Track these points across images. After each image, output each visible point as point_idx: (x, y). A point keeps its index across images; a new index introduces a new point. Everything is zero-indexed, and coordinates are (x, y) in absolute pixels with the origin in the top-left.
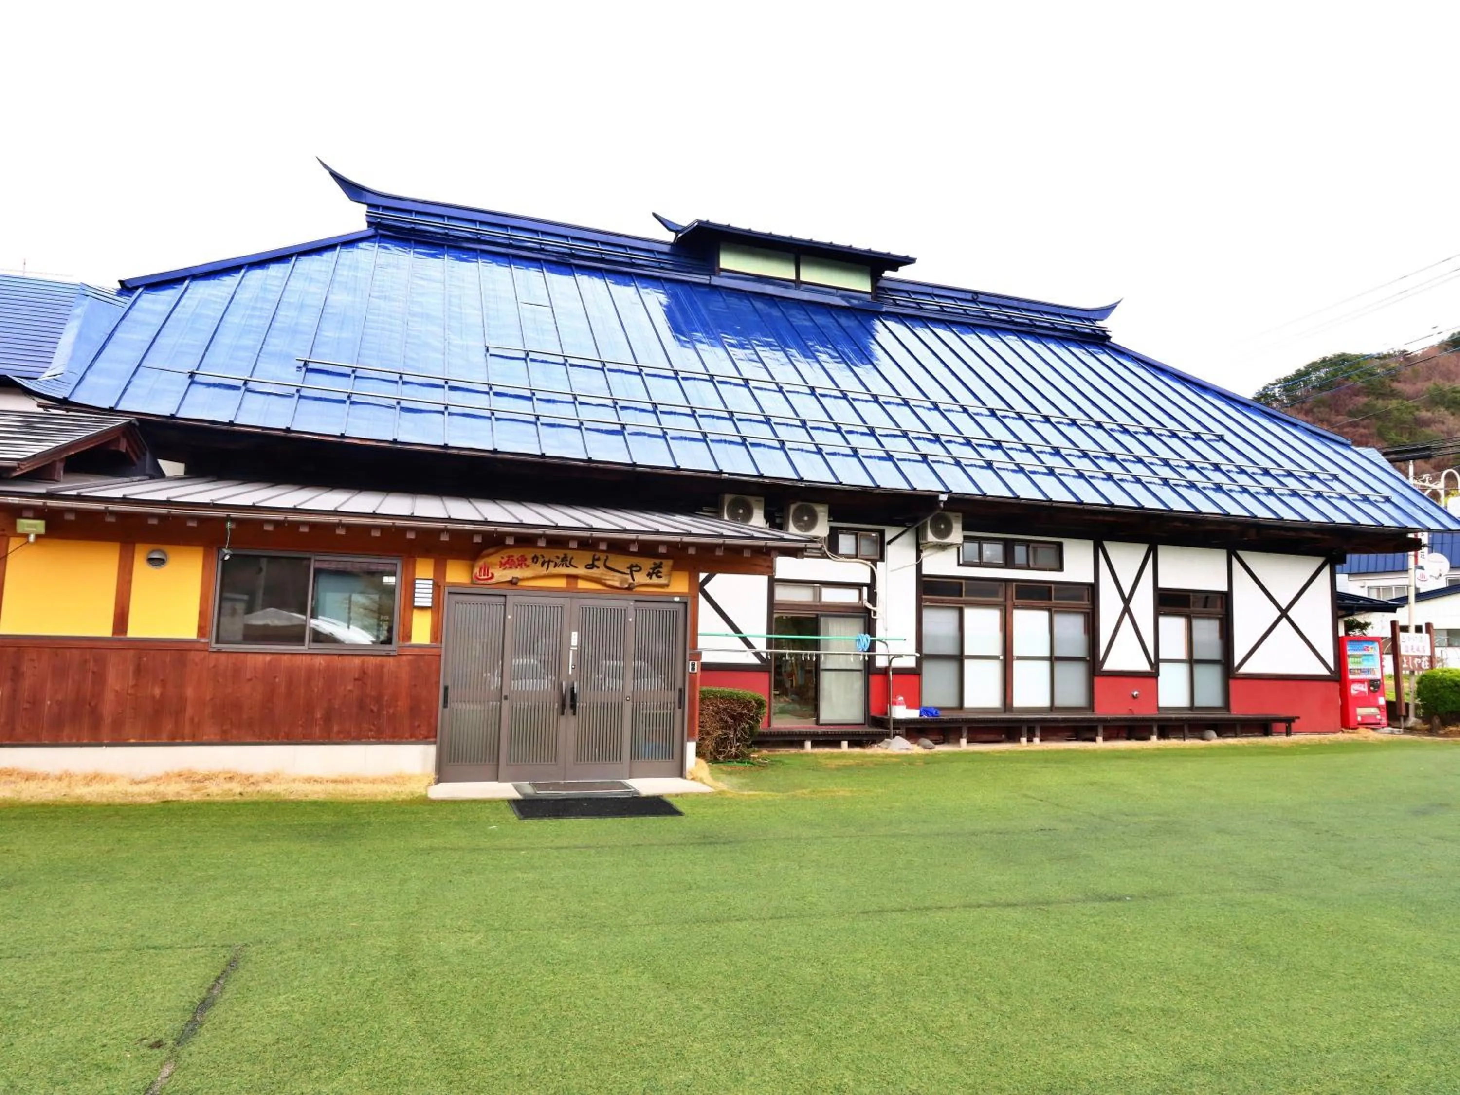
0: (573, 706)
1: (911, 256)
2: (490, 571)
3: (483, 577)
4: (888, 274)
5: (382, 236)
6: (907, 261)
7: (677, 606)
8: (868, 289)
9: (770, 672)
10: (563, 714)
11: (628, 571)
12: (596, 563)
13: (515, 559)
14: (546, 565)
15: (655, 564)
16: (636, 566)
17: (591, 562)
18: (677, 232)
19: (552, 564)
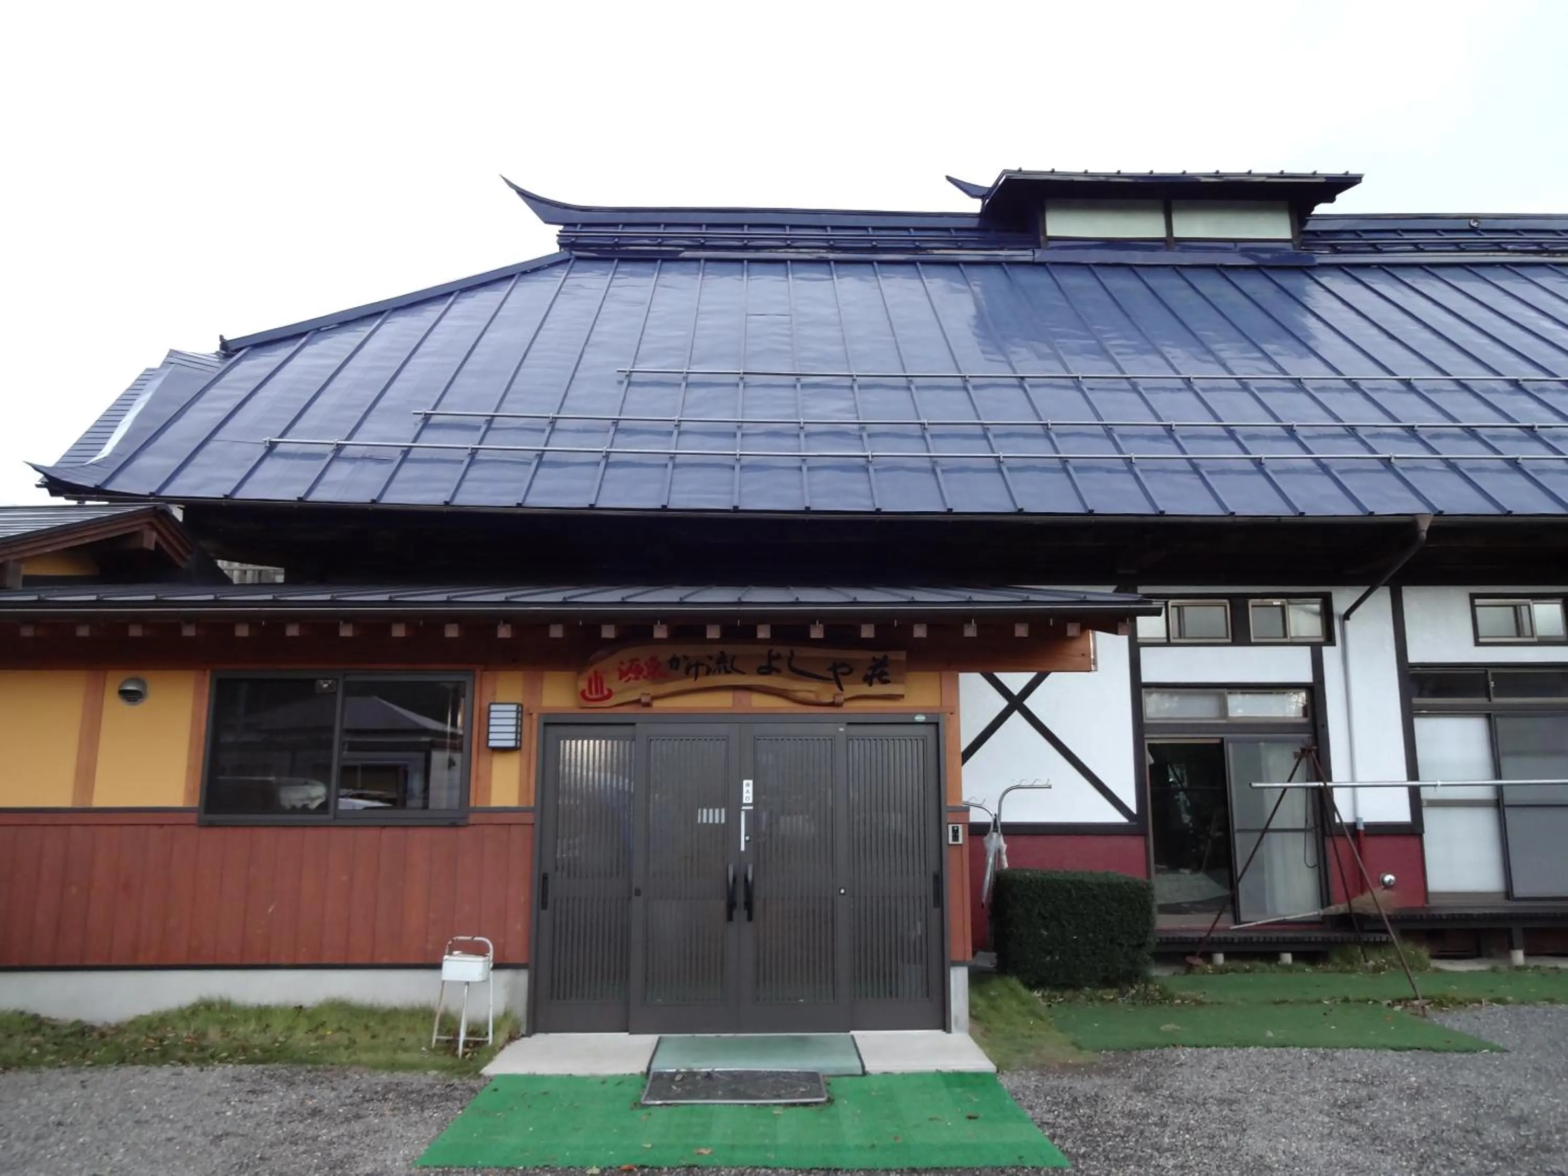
0: (749, 905)
1: (1353, 171)
2: (606, 686)
3: (594, 696)
4: (1321, 209)
5: (579, 258)
6: (1347, 182)
7: (922, 730)
8: (1286, 233)
9: (1145, 835)
10: (730, 918)
11: (830, 675)
12: (775, 664)
13: (642, 664)
14: (693, 670)
15: (874, 659)
16: (843, 665)
17: (765, 664)
18: (983, 197)
19: (702, 669)
